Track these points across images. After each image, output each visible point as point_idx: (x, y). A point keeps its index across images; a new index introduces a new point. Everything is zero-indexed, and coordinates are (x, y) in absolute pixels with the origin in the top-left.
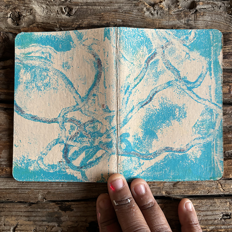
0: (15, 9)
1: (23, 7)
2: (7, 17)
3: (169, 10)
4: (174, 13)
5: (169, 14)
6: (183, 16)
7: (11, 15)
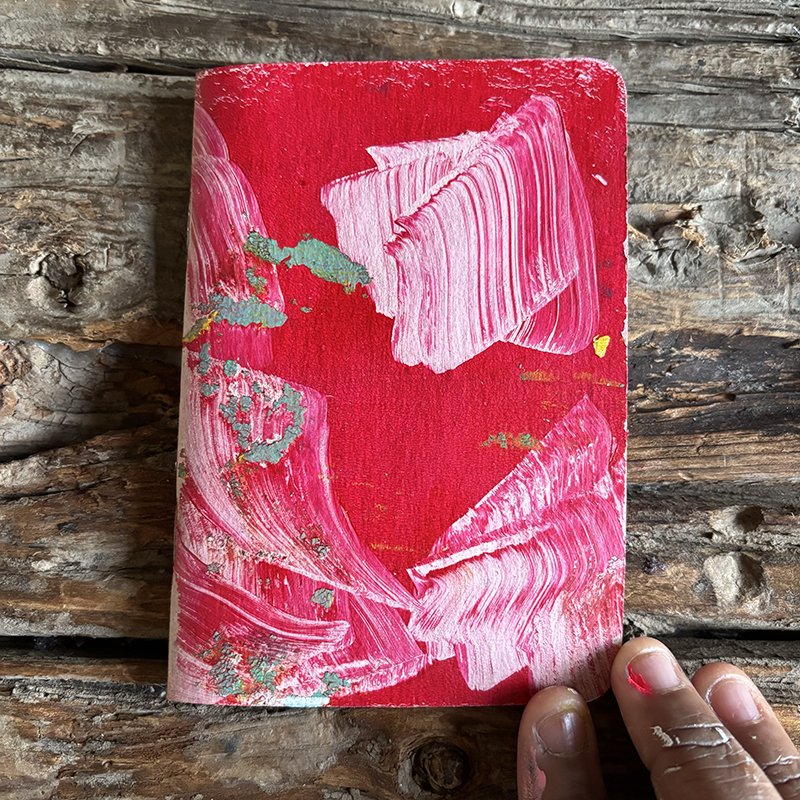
0: (60, 240)
1: (96, 234)
2: (25, 271)
3: (723, 251)
4: (742, 267)
5: (722, 269)
6: (782, 277)
7: (45, 264)
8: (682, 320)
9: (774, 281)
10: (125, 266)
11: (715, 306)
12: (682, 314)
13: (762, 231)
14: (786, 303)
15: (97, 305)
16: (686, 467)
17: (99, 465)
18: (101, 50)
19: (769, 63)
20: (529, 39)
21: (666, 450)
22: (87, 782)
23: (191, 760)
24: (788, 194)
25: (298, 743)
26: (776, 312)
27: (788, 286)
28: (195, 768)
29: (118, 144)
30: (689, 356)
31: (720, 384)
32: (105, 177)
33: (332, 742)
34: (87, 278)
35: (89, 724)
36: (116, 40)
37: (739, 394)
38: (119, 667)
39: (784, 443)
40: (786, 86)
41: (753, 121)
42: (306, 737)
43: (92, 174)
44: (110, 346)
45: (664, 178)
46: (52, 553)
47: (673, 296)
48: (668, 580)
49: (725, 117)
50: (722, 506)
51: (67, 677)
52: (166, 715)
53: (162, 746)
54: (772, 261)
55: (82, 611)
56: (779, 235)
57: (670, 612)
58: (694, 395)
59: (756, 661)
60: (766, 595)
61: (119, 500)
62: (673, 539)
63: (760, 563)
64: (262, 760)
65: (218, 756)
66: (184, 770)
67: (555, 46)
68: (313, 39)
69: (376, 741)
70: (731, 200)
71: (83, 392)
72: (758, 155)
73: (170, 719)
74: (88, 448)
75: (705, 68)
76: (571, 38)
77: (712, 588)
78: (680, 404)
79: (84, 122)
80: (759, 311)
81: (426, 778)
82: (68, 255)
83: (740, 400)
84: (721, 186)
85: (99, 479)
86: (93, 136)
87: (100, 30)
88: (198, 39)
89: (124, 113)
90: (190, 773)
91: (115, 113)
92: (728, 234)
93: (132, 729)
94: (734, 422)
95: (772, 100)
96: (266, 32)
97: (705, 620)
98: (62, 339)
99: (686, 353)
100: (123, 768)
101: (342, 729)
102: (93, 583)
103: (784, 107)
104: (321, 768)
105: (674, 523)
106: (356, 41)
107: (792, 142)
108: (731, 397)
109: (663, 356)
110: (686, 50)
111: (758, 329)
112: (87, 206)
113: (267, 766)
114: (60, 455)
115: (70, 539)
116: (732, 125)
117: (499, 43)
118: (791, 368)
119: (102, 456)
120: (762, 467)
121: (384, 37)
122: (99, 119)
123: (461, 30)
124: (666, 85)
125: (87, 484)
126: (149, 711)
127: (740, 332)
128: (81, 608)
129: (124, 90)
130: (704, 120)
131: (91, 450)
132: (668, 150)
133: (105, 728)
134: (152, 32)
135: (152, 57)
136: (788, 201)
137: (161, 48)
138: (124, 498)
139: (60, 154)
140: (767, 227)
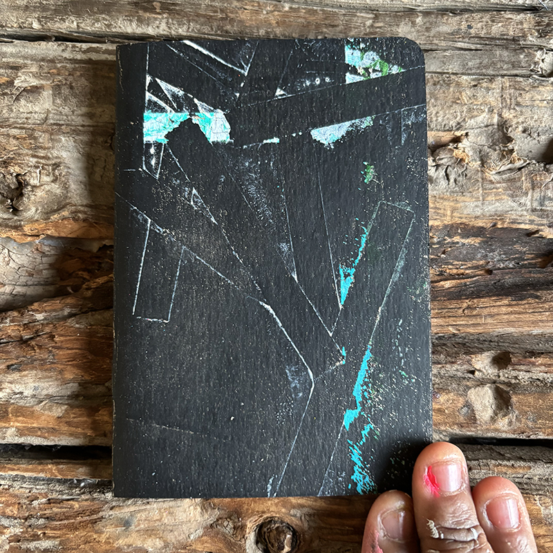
8: (452, 217)
9: (521, 188)
10: (52, 182)
11: (476, 206)
12: (452, 212)
13: (512, 151)
14: (529, 204)
15: (33, 209)
16: (454, 323)
17: (36, 323)
18: (36, 25)
19: (520, 26)
20: (343, 11)
21: (440, 311)
22: (28, 546)
23: (100, 532)
24: (532, 123)
25: (175, 520)
26: (522, 210)
27: (531, 191)
28: (103, 538)
29: (47, 93)
30: (458, 243)
31: (481, 262)
32: (37, 117)
33: (199, 519)
34: (25, 191)
35: (29, 506)
36: (46, 18)
37: (495, 270)
38: (50, 466)
39: (527, 306)
40: (532, 43)
41: (507, 70)
42: (181, 516)
43: (29, 115)
44: (44, 239)
45: (441, 112)
46: (3, 386)
47: (445, 199)
48: (441, 405)
49: (486, 67)
50: (481, 351)
51: (14, 473)
52: (83, 500)
53: (80, 522)
54: (519, 172)
55: (24, 427)
56: (525, 153)
57: (442, 428)
58: (462, 271)
59: (505, 463)
60: (513, 416)
61: (50, 349)
62: (446, 375)
63: (508, 392)
64: (150, 532)
65: (119, 529)
66: (95, 539)
67: (362, 17)
68: (186, 15)
69: (231, 520)
70: (490, 128)
71: (27, 271)
72: (510, 95)
73: (86, 503)
74: (28, 311)
75: (472, 31)
76: (374, 10)
77: (473, 410)
78: (452, 277)
79: (23, 78)
80: (509, 209)
81: (267, 546)
82: (11, 175)
83: (496, 274)
84: (483, 118)
85: (36, 333)
86: (29, 88)
87: (34, 11)
88: (103, 16)
89: (51, 71)
90: (99, 541)
91: (44, 71)
92: (488, 153)
93: (59, 510)
94: (491, 290)
95: (521, 53)
96: (153, 10)
97: (469, 433)
98: (9, 234)
99: (456, 241)
100: (54, 537)
101: (207, 511)
102: (32, 407)
103: (530, 59)
104: (192, 538)
105: (446, 363)
106: (217, 16)
107: (536, 85)
108: (489, 272)
109: (438, 243)
110: (458, 17)
111: (509, 223)
112: (25, 139)
113: (153, 536)
114: (9, 316)
115: (16, 376)
116: (492, 73)
117: (321, 16)
118: (533, 251)
119: (39, 317)
120: (510, 323)
121: (237, 13)
122: (33, 75)
123: (294, 6)
124: (443, 44)
125: (28, 337)
126: (71, 497)
127: (495, 225)
128: (24, 425)
129: (51, 54)
130: (471, 69)
131: (31, 313)
132: (444, 92)
133: (40, 509)
134: (71, 12)
135: (71, 30)
136: (532, 128)
137: (78, 23)
138: (53, 347)
139: (6, 101)
140: (516, 148)
